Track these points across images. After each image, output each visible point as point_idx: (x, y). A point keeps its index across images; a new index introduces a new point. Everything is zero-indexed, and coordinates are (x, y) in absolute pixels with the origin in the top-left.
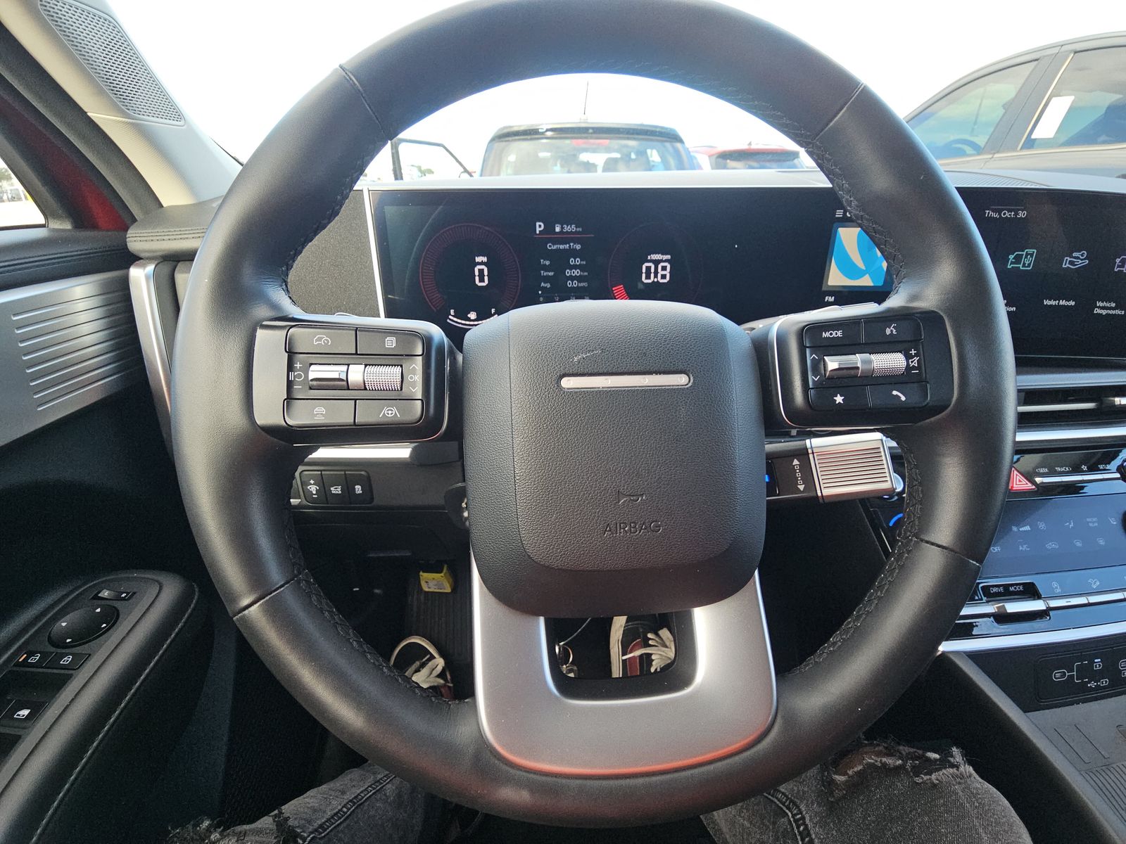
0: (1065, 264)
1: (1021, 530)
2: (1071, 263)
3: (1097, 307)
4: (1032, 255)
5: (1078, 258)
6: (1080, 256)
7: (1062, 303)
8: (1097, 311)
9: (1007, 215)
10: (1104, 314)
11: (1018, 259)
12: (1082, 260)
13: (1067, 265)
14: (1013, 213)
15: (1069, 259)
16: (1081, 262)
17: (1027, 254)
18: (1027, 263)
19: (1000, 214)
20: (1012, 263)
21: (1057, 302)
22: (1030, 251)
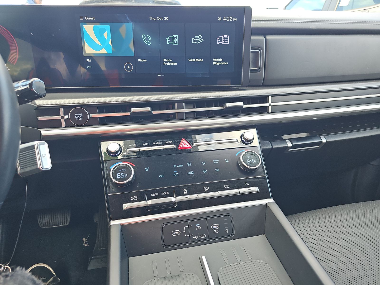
0: (193, 42)
1: (178, 166)
2: (196, 41)
3: (214, 62)
4: (176, 38)
5: (198, 39)
6: (199, 38)
7: (197, 60)
8: (214, 63)
9: (160, 19)
10: (218, 64)
11: (171, 40)
12: (200, 39)
13: (194, 42)
14: (162, 18)
15: (194, 39)
16: (200, 40)
17: (174, 37)
18: (175, 41)
19: (156, 19)
20: (168, 42)
21: (195, 60)
22: (175, 36)
